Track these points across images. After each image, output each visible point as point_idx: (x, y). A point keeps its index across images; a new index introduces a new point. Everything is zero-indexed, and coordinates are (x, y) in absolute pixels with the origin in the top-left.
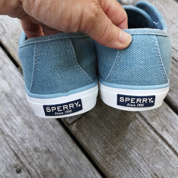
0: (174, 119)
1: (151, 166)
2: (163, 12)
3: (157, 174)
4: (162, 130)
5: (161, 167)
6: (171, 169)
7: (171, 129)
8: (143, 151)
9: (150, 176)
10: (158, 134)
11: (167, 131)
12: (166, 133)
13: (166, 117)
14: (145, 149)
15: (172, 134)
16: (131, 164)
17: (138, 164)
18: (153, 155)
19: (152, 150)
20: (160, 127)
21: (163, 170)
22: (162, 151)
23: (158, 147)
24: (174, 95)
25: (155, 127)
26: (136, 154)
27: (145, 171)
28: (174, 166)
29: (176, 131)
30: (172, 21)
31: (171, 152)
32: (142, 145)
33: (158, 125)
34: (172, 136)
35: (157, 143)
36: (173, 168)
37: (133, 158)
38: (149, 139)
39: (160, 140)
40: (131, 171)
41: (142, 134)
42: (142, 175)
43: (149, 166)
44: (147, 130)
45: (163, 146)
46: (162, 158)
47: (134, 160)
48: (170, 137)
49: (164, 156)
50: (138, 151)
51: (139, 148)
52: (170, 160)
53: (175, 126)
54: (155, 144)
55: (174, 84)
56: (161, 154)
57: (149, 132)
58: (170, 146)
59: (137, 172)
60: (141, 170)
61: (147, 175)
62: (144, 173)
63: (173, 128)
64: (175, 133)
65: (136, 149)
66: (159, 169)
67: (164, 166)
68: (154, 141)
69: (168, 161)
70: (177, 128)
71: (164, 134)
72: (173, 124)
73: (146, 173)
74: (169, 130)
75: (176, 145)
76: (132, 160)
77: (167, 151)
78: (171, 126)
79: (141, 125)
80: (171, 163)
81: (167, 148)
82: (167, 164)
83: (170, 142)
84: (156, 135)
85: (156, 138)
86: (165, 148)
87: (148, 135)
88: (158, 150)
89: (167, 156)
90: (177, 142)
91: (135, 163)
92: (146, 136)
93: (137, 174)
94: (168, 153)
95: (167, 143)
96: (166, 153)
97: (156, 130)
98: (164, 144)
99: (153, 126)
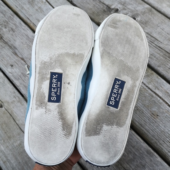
0: (162, 82)
1: (150, 109)
2: (152, 20)
3: (154, 113)
4: (155, 89)
5: (155, 110)
6: (161, 110)
7: (161, 88)
8: (144, 102)
9: (150, 115)
10: (153, 92)
11: (158, 89)
12: (158, 90)
13: (157, 82)
14: (146, 101)
15: (161, 91)
16: (137, 110)
17: (142, 109)
18: (150, 103)
19: (150, 101)
20: (154, 87)
21: (157, 111)
22: (156, 101)
23: (153, 99)
24: (161, 68)
25: (150, 88)
26: (140, 104)
27: (146, 112)
28: (163, 108)
29: (164, 89)
30: (157, 25)
31: (161, 101)
32: (143, 99)
33: (153, 86)
34: (161, 92)
35: (153, 96)
36: (163, 109)
37: (139, 106)
38: (147, 95)
39: (154, 95)
40: (138, 113)
41: (143, 92)
42: (145, 115)
43: (149, 110)
44: (146, 90)
45: (156, 98)
46: (156, 105)
47: (140, 107)
48: (160, 92)
49: (157, 103)
50: (141, 102)
51: (142, 100)
52: (161, 105)
53: (163, 86)
54: (151, 97)
55: (161, 62)
56: (155, 103)
57: (147, 91)
58: (160, 97)
59: (141, 114)
60: (144, 112)
61: (148, 115)
62: (146, 114)
63: (162, 87)
64: (163, 90)
65: (140, 101)
66: (155, 111)
67: (158, 109)
68: (151, 96)
69: (160, 106)
70: (164, 87)
71: (157, 91)
72: (162, 85)
73: (147, 114)
74: (159, 89)
75: (164, 97)
76: (138, 107)
77: (159, 100)
78: (160, 86)
79: (142, 88)
80: (162, 107)
81: (159, 99)
82: (159, 107)
83: (161, 95)
84: (152, 92)
85: (152, 94)
86: (157, 99)
87: (147, 93)
88: (153, 100)
89: (159, 103)
90: (165, 95)
91: (140, 109)
92: (146, 93)
93: (142, 115)
94: (159, 102)
95: (158, 96)
96: (158, 102)
97: (152, 89)
98: (157, 97)
99: (149, 87)
